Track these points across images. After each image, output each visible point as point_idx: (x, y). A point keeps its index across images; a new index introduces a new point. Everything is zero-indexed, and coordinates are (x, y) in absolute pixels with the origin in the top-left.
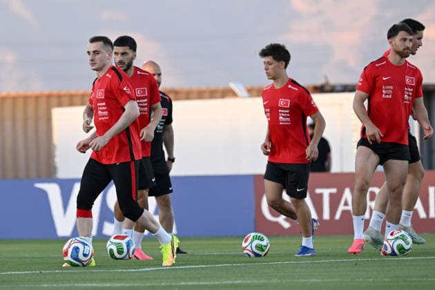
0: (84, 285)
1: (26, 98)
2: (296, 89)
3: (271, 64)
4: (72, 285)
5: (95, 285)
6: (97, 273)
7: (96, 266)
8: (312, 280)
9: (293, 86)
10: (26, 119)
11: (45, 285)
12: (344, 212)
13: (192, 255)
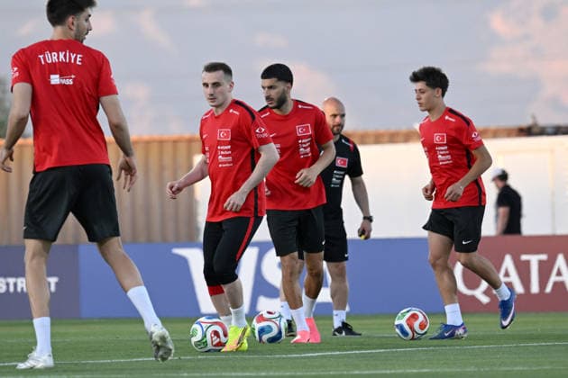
0: (233, 374)
1: (161, 142)
2: (453, 120)
3: (423, 92)
4: (219, 374)
5: (248, 374)
6: (249, 359)
7: (247, 351)
8: (518, 368)
9: (450, 117)
10: (162, 168)
11: (186, 375)
12: (556, 284)
13: (368, 337)
